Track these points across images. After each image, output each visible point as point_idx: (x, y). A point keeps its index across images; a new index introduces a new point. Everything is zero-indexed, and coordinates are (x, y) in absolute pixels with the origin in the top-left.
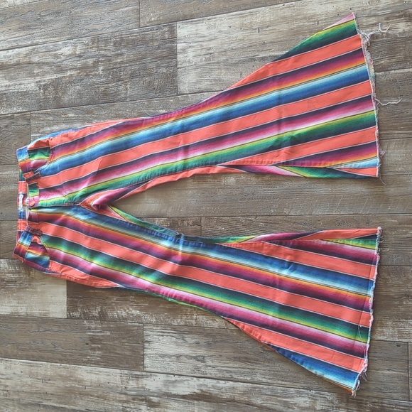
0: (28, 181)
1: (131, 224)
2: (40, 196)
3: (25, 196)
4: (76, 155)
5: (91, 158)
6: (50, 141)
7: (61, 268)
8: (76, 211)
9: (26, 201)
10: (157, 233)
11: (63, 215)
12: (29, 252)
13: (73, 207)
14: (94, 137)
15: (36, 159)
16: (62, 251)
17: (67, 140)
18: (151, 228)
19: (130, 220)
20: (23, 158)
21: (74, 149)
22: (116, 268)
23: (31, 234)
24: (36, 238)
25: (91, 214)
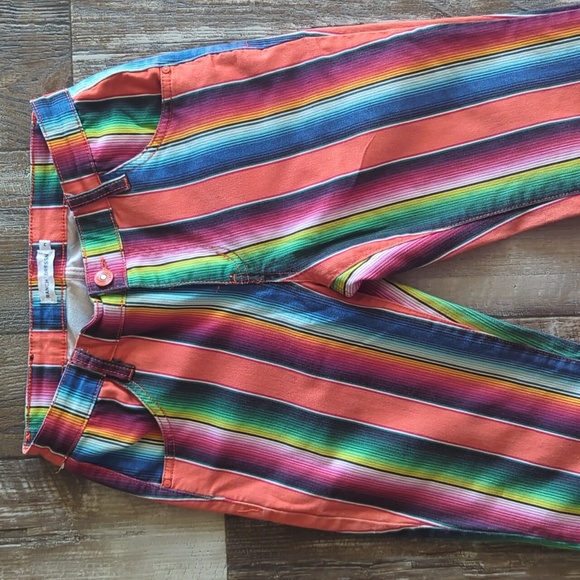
0: (77, 204)
1: (477, 336)
2: (126, 251)
3: (61, 254)
4: (265, 123)
5: (328, 133)
6: (164, 77)
7: (213, 480)
8: (274, 301)
9: (69, 269)
10: (568, 362)
11: (219, 315)
12: (90, 435)
13: (263, 287)
14: (337, 69)
15: (105, 134)
16: (215, 426)
17: (230, 76)
18: (547, 348)
19: (475, 325)
20: (60, 128)
21: (258, 104)
22: (422, 472)
23: (93, 377)
24: (109, 387)
25: (335, 309)
